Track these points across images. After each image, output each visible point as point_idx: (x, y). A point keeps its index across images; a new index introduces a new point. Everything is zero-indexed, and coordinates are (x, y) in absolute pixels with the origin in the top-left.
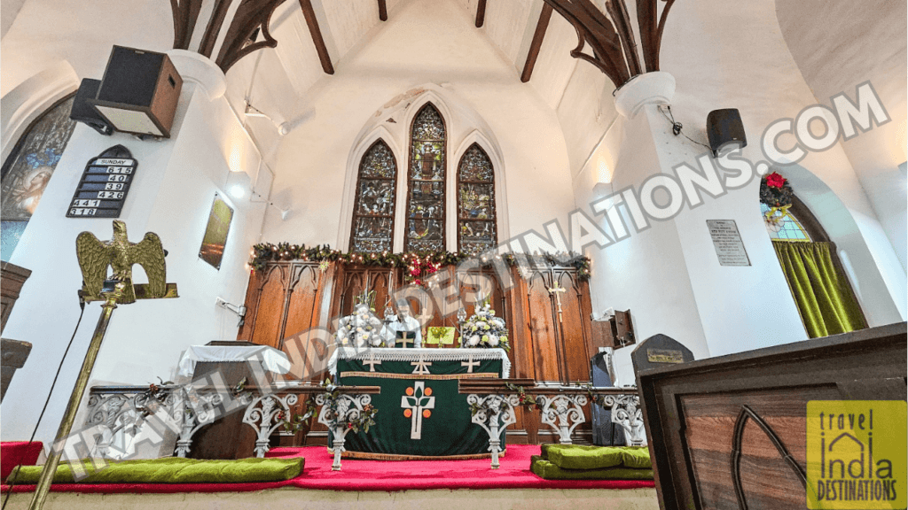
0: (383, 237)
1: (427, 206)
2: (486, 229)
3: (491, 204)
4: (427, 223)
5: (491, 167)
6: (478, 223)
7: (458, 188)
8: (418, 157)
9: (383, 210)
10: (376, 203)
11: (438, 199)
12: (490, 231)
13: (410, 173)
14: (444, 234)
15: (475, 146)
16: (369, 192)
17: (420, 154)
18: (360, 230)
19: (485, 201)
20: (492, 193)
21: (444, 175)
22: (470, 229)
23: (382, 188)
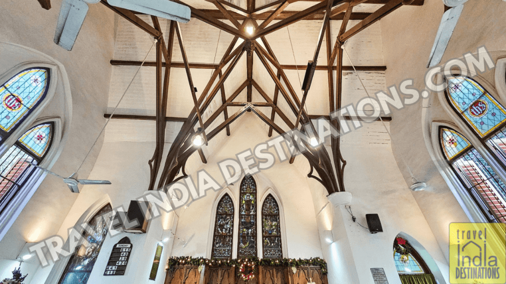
0: (227, 247)
1: (248, 229)
2: (276, 242)
3: (278, 227)
4: (248, 238)
5: (277, 206)
6: (272, 238)
7: (262, 219)
8: (244, 202)
9: (227, 231)
10: (224, 228)
11: (253, 225)
12: (278, 243)
13: (240, 211)
14: (256, 245)
15: (270, 195)
16: (221, 222)
17: (245, 200)
18: (217, 243)
19: (275, 225)
20: (278, 220)
21: (256, 211)
22: (268, 241)
23: (227, 220)
